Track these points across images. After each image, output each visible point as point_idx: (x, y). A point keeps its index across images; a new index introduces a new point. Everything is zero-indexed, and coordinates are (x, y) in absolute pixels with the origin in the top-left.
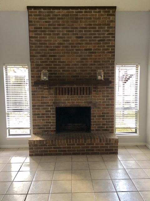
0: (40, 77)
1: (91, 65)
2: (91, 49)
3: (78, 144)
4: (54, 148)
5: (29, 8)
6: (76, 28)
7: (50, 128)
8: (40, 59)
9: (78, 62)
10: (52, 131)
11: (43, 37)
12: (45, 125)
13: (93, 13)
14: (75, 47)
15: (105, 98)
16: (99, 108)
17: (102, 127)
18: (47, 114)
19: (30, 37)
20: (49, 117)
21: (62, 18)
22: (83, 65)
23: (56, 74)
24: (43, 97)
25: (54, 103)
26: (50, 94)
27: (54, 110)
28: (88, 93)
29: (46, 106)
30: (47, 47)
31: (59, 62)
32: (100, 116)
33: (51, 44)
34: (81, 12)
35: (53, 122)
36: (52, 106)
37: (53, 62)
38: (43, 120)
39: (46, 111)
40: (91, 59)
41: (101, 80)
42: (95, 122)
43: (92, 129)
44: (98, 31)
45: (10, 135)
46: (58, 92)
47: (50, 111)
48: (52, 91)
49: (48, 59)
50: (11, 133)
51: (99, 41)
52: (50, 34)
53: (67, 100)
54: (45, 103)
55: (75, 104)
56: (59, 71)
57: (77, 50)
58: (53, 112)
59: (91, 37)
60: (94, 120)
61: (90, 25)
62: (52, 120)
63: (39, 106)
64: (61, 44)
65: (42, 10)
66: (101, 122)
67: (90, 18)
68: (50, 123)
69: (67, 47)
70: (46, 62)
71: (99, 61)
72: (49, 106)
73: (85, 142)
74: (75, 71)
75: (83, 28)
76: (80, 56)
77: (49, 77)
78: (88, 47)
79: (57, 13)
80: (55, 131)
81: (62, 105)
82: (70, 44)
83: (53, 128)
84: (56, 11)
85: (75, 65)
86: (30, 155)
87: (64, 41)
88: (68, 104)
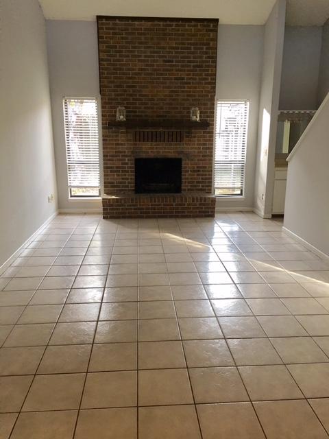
0: (115, 116)
1: (183, 100)
2: (183, 79)
3: (164, 205)
4: (135, 209)
5: (99, 18)
6: (164, 48)
7: (127, 186)
8: (114, 91)
9: (166, 96)
10: (130, 190)
11: (119, 60)
12: (121, 183)
13: (187, 27)
14: (162, 74)
15: (202, 147)
16: (192, 160)
17: (195, 186)
18: (123, 168)
19: (100, 60)
20: (127, 171)
21: (144, 34)
22: (174, 100)
23: (135, 112)
24: (117, 144)
25: (132, 152)
26: (128, 140)
27: (133, 162)
28: (179, 139)
29: (123, 156)
30: (124, 74)
31: (140, 95)
32: (194, 171)
33: (129, 70)
34: (171, 26)
35: (131, 179)
36: (130, 156)
37: (131, 95)
38: (118, 175)
39: (122, 164)
40: (183, 92)
41: (196, 122)
42: (188, 178)
43: (183, 188)
44: (193, 53)
45: (71, 196)
46: (138, 137)
47: (127, 164)
48: (130, 137)
49: (125, 91)
51: (194, 66)
52: (128, 56)
53: (150, 148)
54: (121, 152)
55: (161, 154)
56: (140, 108)
57: (164, 79)
58: (131, 164)
59: (183, 61)
60: (187, 176)
61: (183, 44)
62: (130, 176)
63: (112, 156)
64: (142, 70)
65: (117, 21)
66: (195, 179)
67: (183, 35)
68: (128, 179)
69: (151, 74)
70: (121, 95)
71: (195, 96)
72: (126, 156)
73: (174, 201)
74: (162, 108)
75: (173, 48)
76: (169, 87)
77: (127, 116)
78: (180, 74)
79: (138, 25)
80: (133, 190)
81: (144, 156)
82: (155, 70)
83: (132, 186)
84: (136, 23)
85: (162, 100)
86: (104, 218)
87: (147, 65)
88: (151, 155)
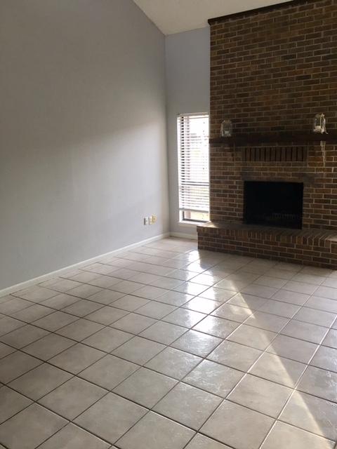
0: (219, 132)
1: (309, 105)
2: (308, 77)
5: (211, 21)
6: (284, 41)
7: (235, 214)
8: (224, 102)
9: (283, 102)
10: (236, 219)
11: (230, 66)
12: (227, 209)
13: (315, 8)
14: (280, 75)
15: (333, 168)
16: (319, 186)
17: (322, 222)
18: (230, 192)
19: (212, 69)
20: (234, 196)
21: (260, 29)
22: (293, 106)
23: (246, 125)
24: (225, 164)
25: (241, 174)
26: (236, 160)
27: (242, 185)
28: (300, 157)
29: (231, 178)
30: (236, 81)
31: (252, 105)
32: (321, 201)
33: (241, 75)
34: (294, 11)
35: (239, 206)
36: (239, 178)
37: (242, 105)
38: (225, 200)
39: (230, 187)
40: (308, 94)
42: (311, 211)
43: (304, 223)
44: (323, 40)
46: (248, 155)
47: (235, 187)
48: (239, 155)
49: (235, 101)
50: (185, 217)
51: (324, 58)
52: (240, 59)
53: (262, 169)
54: (228, 173)
55: (276, 176)
56: (252, 120)
57: (283, 80)
58: (239, 190)
59: (309, 54)
60: (308, 207)
61: (311, 31)
62: (239, 202)
63: (220, 178)
64: (256, 73)
65: (230, 21)
66: (321, 212)
67: (310, 19)
68: (235, 205)
69: (266, 77)
70: (232, 106)
71: (324, 98)
72: (234, 178)
73: (278, 240)
74: (278, 118)
75: (296, 39)
76: (289, 90)
77: (234, 131)
78: (304, 72)
79: (252, 19)
80: (241, 219)
81: (254, 178)
82: (272, 71)
83: (239, 214)
84: (251, 17)
85: (279, 107)
87: (262, 67)
88: (264, 177)
